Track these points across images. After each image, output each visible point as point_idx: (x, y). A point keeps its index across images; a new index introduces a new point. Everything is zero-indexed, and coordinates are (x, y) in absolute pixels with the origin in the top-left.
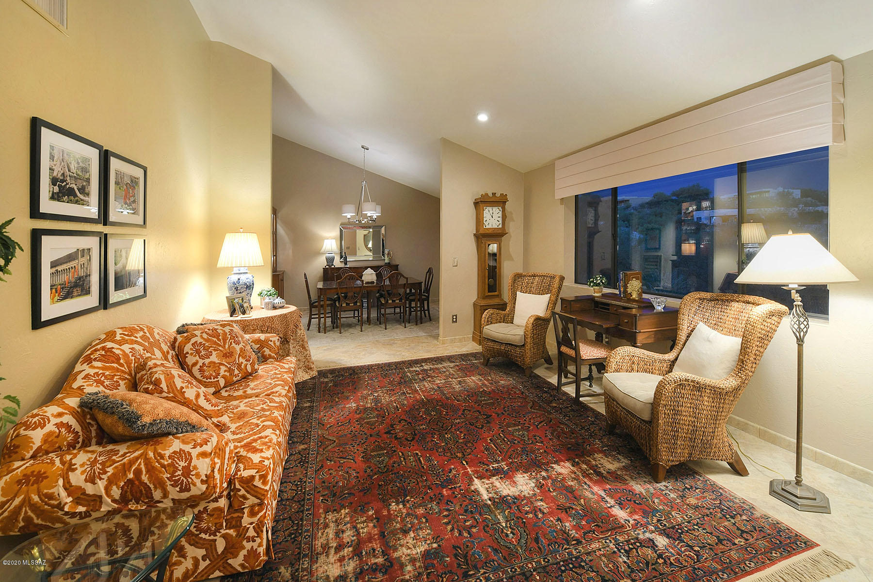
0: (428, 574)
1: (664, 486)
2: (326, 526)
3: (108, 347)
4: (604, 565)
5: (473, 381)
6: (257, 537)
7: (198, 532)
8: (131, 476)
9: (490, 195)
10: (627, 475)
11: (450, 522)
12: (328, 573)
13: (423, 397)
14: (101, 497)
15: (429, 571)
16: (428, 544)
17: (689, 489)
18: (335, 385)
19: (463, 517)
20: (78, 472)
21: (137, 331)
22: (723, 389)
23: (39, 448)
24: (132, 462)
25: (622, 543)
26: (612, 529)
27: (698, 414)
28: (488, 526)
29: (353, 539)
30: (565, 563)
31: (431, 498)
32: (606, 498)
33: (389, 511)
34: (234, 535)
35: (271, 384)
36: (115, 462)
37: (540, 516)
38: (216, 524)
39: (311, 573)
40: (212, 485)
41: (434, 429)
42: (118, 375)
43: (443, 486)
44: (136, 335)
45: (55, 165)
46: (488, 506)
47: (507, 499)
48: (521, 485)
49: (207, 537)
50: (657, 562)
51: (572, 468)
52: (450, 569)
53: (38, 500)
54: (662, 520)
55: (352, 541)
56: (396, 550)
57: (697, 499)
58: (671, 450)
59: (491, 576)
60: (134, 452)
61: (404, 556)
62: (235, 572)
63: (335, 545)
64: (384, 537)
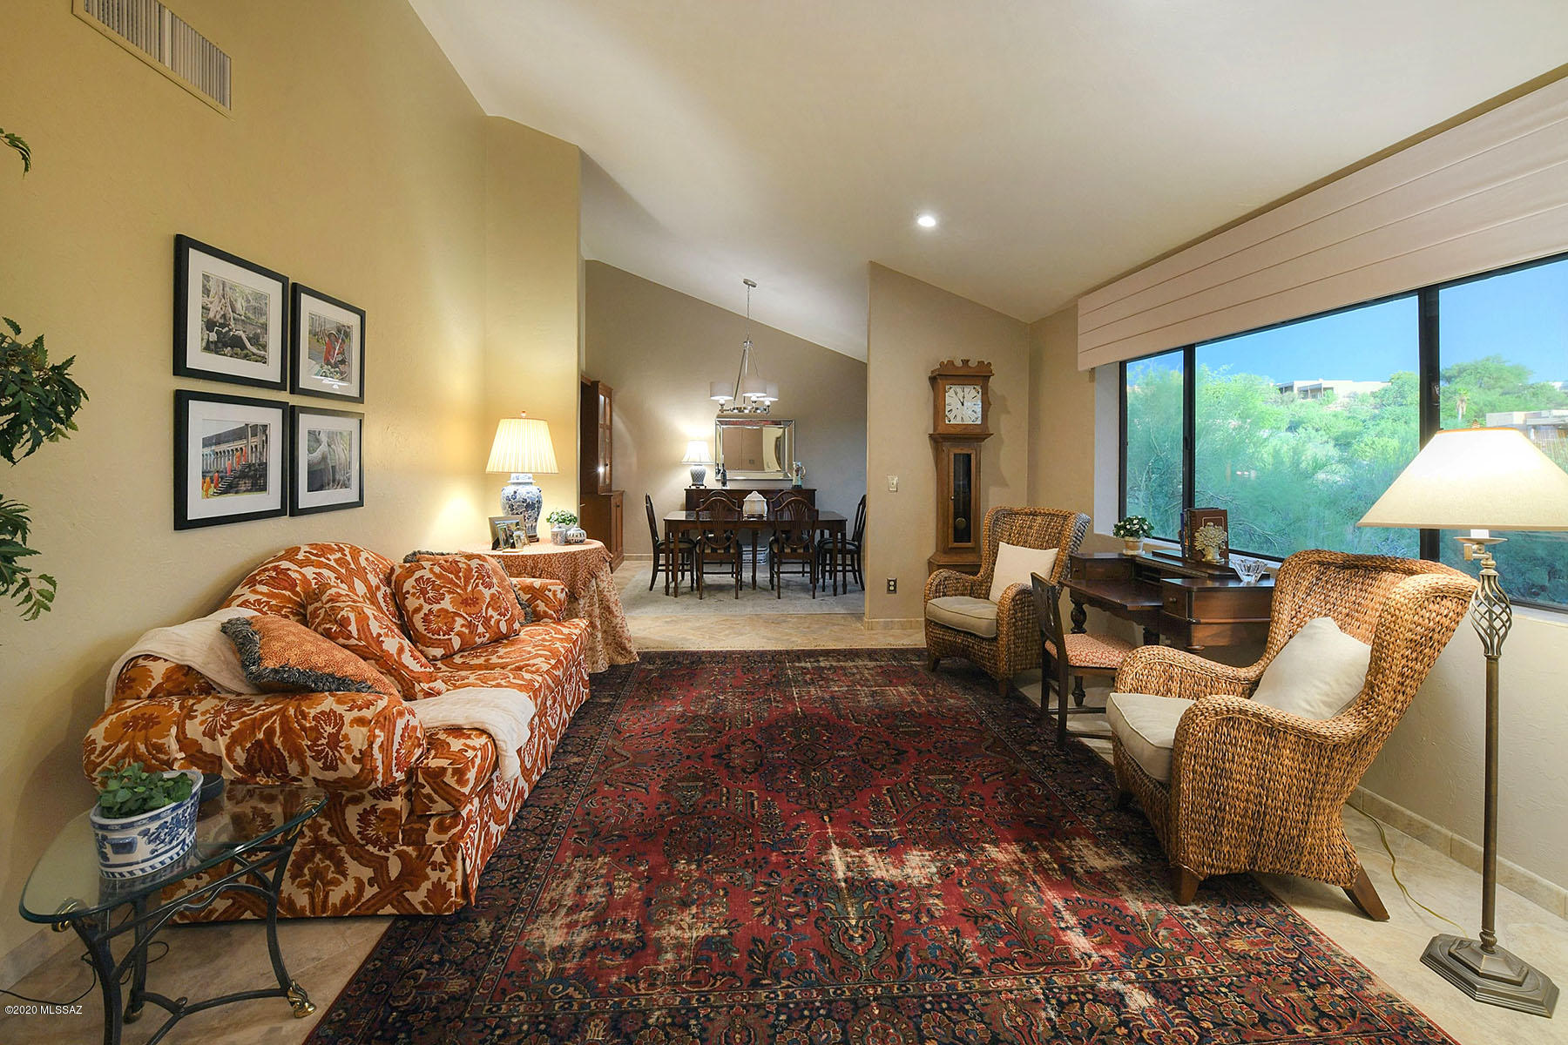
0: (696, 971)
1: (1192, 911)
2: (568, 875)
3: (282, 567)
4: (1008, 1019)
5: (899, 693)
6: (447, 865)
7: (364, 842)
8: (261, 736)
9: (959, 363)
10: (1124, 881)
11: (763, 903)
12: (545, 940)
13: (799, 710)
14: (220, 758)
15: (698, 966)
16: (714, 928)
17: (1241, 924)
18: (661, 677)
19: (787, 899)
20: (197, 721)
21: (332, 551)
22: (1327, 738)
23: (160, 685)
24: (265, 718)
25: (1060, 989)
26: (1050, 964)
27: (1269, 782)
28: (824, 919)
29: (600, 900)
30: (936, 999)
31: (747, 862)
32: (1064, 913)
33: (671, 870)
34: (414, 856)
35: (529, 653)
36: (245, 715)
37: (925, 919)
38: (389, 834)
39: (521, 935)
40: (368, 767)
41: (796, 761)
42: (289, 607)
43: (773, 848)
44: (329, 556)
45: (211, 303)
46: (838, 890)
47: (876, 885)
48: (911, 867)
49: (375, 850)
50: (1112, 1032)
51: (1020, 854)
52: (733, 970)
53: (145, 750)
54: (1158, 966)
55: (597, 903)
56: (659, 928)
57: (1252, 943)
58: (1210, 843)
59: (797, 993)
60: (271, 706)
61: (668, 938)
62: (413, 912)
63: (570, 904)
64: (648, 906)
